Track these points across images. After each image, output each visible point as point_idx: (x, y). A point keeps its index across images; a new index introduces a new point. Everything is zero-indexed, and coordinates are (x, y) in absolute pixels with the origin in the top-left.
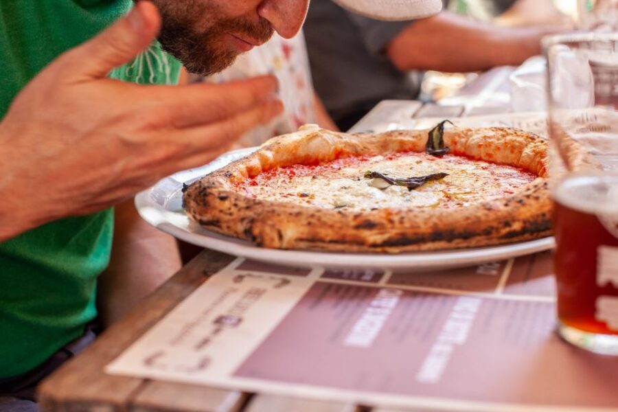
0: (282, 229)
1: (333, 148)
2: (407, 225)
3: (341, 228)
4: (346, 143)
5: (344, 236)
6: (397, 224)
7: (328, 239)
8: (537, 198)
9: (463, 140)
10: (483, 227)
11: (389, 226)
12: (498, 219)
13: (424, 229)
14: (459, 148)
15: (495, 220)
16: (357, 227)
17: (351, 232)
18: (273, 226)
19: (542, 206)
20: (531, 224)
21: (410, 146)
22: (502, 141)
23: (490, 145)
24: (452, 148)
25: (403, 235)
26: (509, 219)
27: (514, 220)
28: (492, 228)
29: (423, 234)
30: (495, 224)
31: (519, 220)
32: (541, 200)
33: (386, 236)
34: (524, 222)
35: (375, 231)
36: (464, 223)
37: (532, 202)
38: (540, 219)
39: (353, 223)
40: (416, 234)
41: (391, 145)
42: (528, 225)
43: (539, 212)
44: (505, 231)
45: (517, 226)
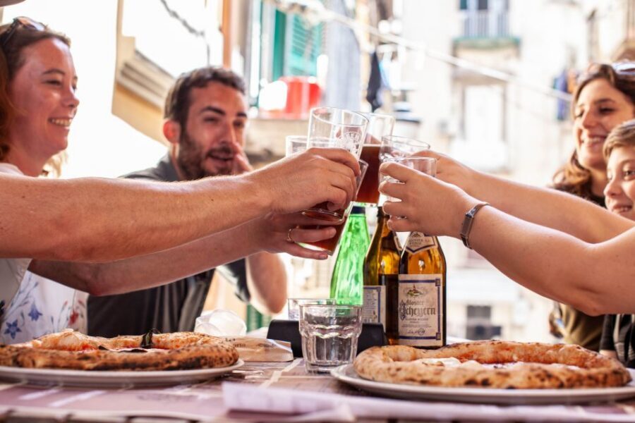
0: (35, 359)
1: (81, 343)
2: (108, 358)
3: (70, 360)
4: (90, 341)
5: (71, 364)
6: (102, 358)
7: (62, 365)
8: (188, 350)
9: (164, 340)
10: (154, 362)
11: (98, 358)
12: (162, 359)
13: (119, 362)
14: (161, 344)
15: (161, 359)
16: (79, 359)
17: (75, 362)
18: (30, 357)
19: (191, 354)
20: (183, 363)
21: (131, 344)
22: (186, 338)
23: (178, 340)
24: (156, 345)
25: (105, 364)
26: (169, 359)
27: (173, 360)
28: (159, 363)
29: (118, 364)
30: (161, 361)
31: (175, 360)
32: (190, 352)
33: (95, 365)
34: (179, 361)
35: (89, 361)
36: (142, 359)
37: (185, 351)
38: (189, 361)
39: (77, 357)
40: (113, 364)
41: (119, 344)
42: (181, 364)
43: (189, 357)
44: (167, 365)
45: (174, 364)
